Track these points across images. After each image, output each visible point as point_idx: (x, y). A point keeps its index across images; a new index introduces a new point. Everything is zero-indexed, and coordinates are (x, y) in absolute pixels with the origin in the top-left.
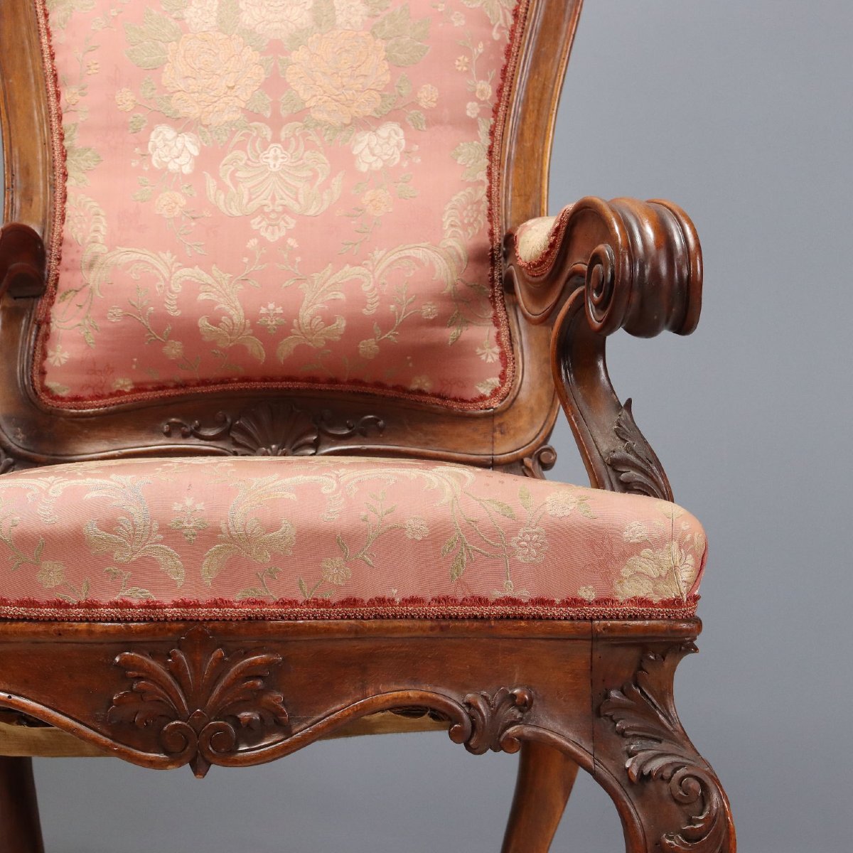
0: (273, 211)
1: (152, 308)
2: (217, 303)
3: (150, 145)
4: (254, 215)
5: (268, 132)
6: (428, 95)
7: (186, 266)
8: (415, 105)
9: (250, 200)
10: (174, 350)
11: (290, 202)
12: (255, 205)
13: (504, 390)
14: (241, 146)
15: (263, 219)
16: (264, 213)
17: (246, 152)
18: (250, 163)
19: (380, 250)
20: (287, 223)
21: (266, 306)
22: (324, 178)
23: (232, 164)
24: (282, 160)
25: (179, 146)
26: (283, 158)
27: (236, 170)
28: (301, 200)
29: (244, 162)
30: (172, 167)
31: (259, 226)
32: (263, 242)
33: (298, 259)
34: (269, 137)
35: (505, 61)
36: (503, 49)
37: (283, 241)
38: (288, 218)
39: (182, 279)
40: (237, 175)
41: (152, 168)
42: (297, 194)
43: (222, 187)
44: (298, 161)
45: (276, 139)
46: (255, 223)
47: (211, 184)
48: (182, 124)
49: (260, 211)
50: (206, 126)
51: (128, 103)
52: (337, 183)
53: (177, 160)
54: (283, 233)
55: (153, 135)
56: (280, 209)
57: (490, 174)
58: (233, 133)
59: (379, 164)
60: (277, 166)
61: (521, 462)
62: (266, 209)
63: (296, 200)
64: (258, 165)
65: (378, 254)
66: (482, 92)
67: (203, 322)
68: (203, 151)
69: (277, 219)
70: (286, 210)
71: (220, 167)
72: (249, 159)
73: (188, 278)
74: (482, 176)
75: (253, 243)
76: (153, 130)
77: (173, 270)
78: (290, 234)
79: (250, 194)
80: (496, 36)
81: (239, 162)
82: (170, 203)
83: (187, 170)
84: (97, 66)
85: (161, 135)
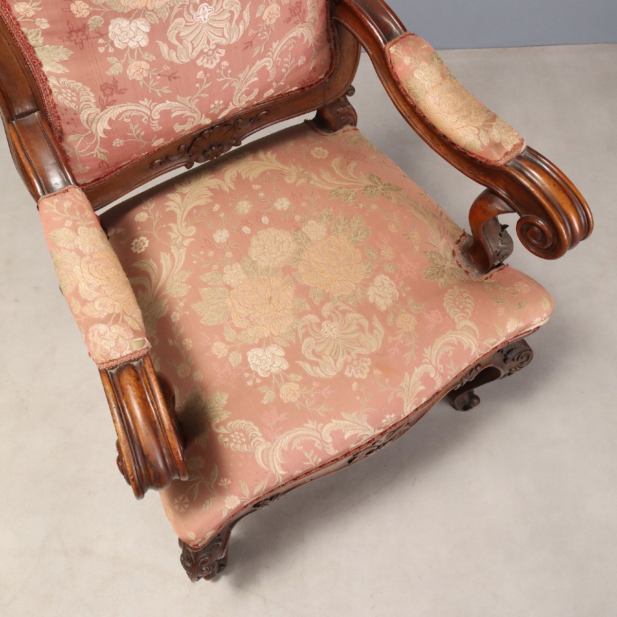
0: (210, 50)
1: (143, 132)
2: (183, 114)
3: (110, 34)
4: (198, 58)
7: (159, 103)
9: (193, 49)
10: (159, 143)
11: (219, 40)
12: (198, 49)
14: (179, 15)
15: (204, 57)
16: (204, 53)
17: (184, 17)
18: (188, 24)
19: (275, 42)
20: (219, 53)
21: (214, 103)
22: (238, 14)
23: (175, 29)
24: (209, 13)
25: (134, 29)
26: (209, 12)
27: (179, 33)
28: (227, 36)
29: (184, 24)
30: (132, 44)
31: (203, 62)
32: (206, 71)
33: (229, 72)
37: (219, 66)
38: (220, 50)
39: (159, 111)
40: (180, 35)
41: (116, 50)
42: (223, 33)
43: (172, 47)
44: (220, 9)
46: (199, 63)
47: (164, 48)
48: (131, 15)
49: (202, 52)
50: (152, 11)
51: (84, 11)
52: (246, 14)
53: (134, 39)
54: (218, 60)
55: (110, 27)
56: (214, 46)
58: (172, 8)
60: (207, 18)
62: (205, 51)
63: (223, 36)
64: (193, 23)
65: (275, 45)
67: (176, 127)
68: (153, 26)
69: (213, 53)
70: (218, 46)
71: (168, 33)
72: (186, 22)
73: (163, 109)
75: (200, 74)
76: (110, 24)
77: (152, 108)
78: (222, 59)
79: (193, 45)
81: (180, 26)
82: (137, 70)
83: (144, 43)
85: (118, 25)
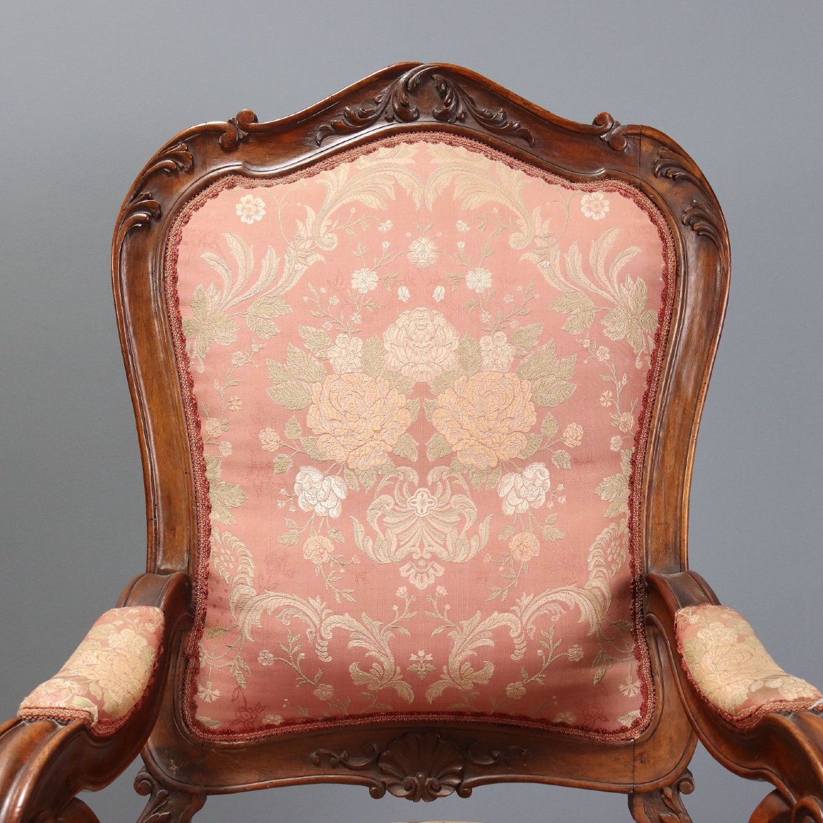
0: (422, 558)
1: (303, 654)
2: (367, 651)
3: (296, 486)
4: (403, 562)
5: (414, 477)
6: (573, 434)
7: (335, 613)
8: (561, 445)
9: (399, 547)
10: (325, 692)
11: (437, 549)
12: (405, 551)
13: (646, 721)
14: (388, 490)
15: (412, 567)
16: (413, 560)
17: (393, 496)
18: (397, 508)
19: (528, 595)
20: (436, 570)
21: (416, 653)
22: (471, 524)
23: (379, 509)
24: (429, 505)
25: (326, 489)
26: (430, 502)
27: (383, 516)
28: (450, 547)
29: (391, 507)
30: (319, 509)
31: (409, 573)
32: (412, 590)
33: (447, 607)
34: (416, 481)
35: (646, 387)
36: (645, 375)
37: (432, 590)
38: (436, 565)
39: (333, 626)
40: (384, 520)
41: (299, 510)
42: (445, 540)
43: (370, 532)
44: (445, 506)
45: (423, 483)
46: (403, 571)
47: (359, 529)
48: (329, 467)
49: (409, 558)
50: (353, 470)
51: (273, 443)
52: (484, 529)
53: (323, 503)
54: (432, 581)
55: (298, 477)
56: (429, 556)
57: (631, 505)
58: (380, 477)
59: (524, 507)
60: (425, 511)
61: (662, 791)
62: (415, 557)
63: (445, 546)
64: (404, 510)
65: (525, 600)
66: (625, 424)
67: (353, 668)
68: (351, 495)
69: (426, 566)
70: (435, 557)
71: (368, 512)
72: (396, 504)
73: (339, 625)
74: (624, 509)
75: (402, 591)
76: (299, 471)
77: (323, 618)
78: (438, 581)
79: (399, 541)
80: (638, 365)
81: (387, 507)
82: (317, 547)
83: (335, 513)
84: (240, 403)
85: (307, 476)
